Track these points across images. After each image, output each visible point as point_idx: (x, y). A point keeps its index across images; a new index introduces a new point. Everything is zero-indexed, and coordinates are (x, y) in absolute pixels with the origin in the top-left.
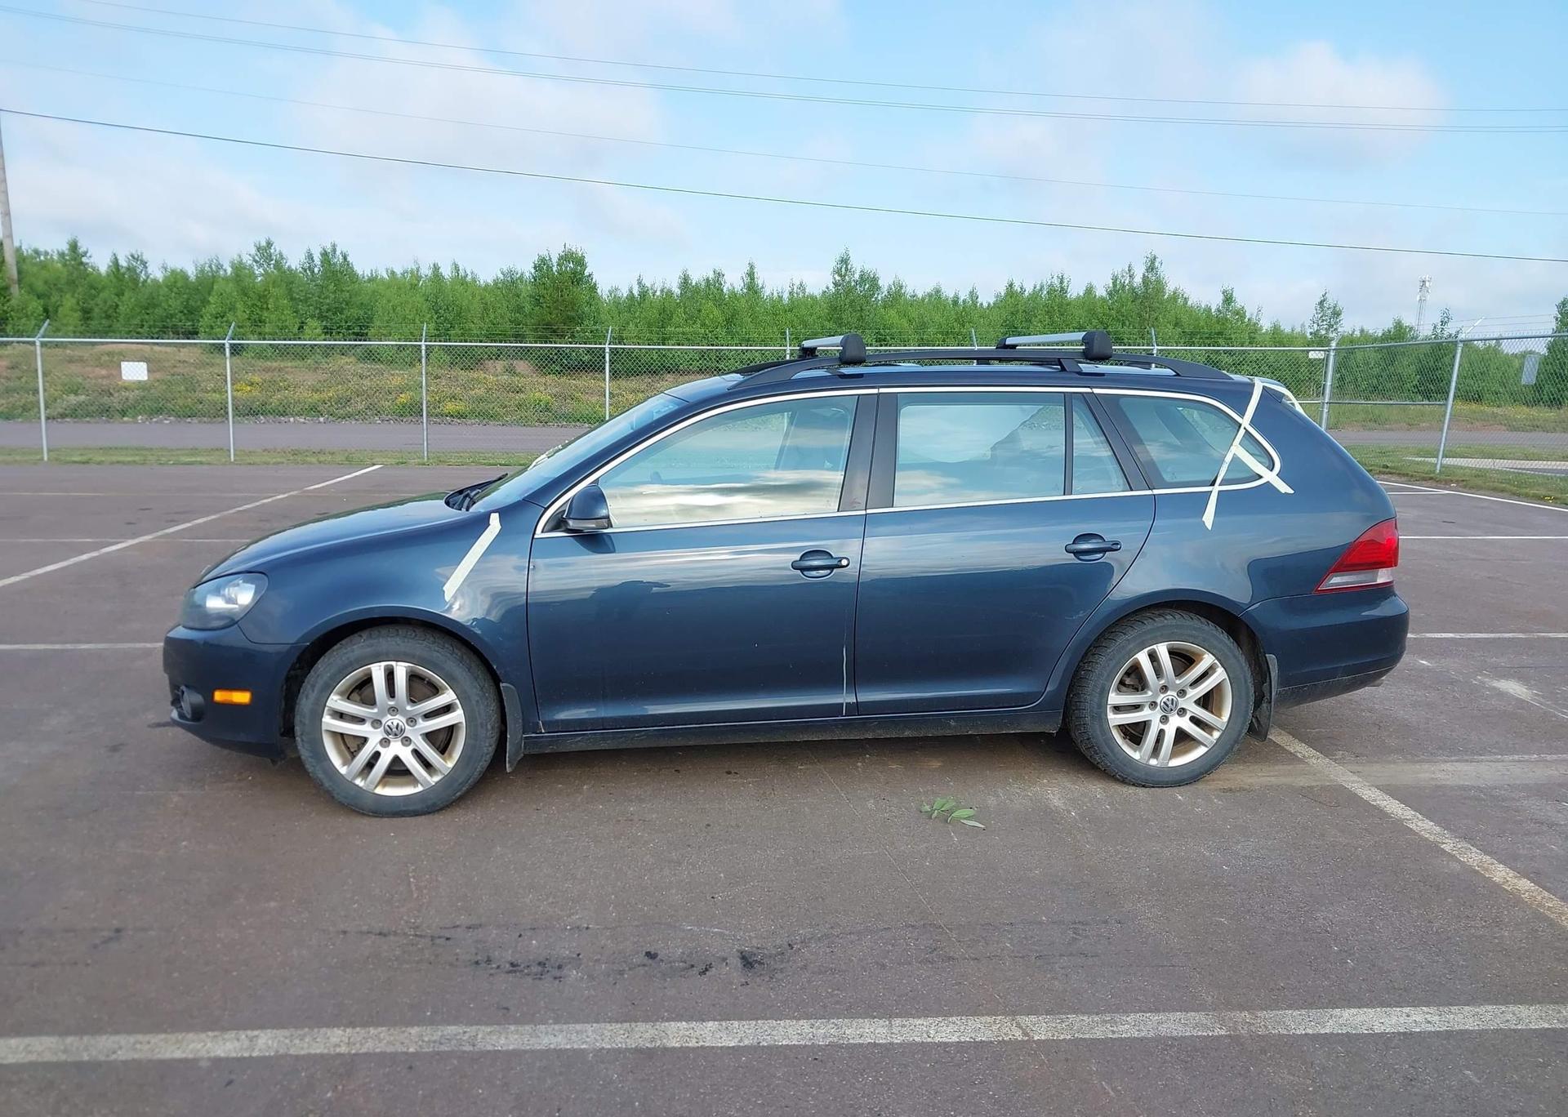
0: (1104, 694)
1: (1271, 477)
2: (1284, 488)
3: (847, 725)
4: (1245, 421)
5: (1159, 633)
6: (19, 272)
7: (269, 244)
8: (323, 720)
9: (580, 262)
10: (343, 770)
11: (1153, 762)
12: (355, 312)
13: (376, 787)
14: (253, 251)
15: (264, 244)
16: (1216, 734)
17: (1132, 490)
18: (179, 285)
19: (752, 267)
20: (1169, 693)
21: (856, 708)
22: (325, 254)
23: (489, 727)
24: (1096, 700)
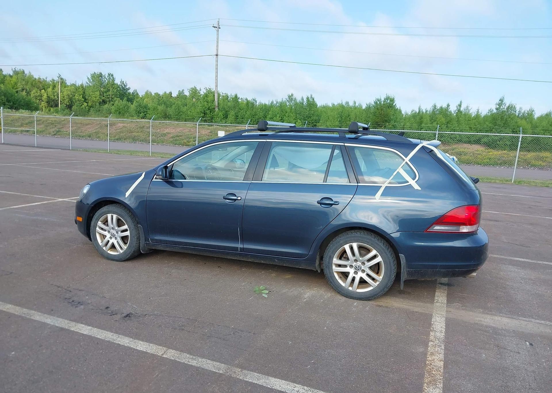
0: (331, 258)
1: (412, 182)
2: (416, 187)
3: (240, 255)
4: (407, 160)
5: (353, 239)
6: (218, 104)
7: (292, 95)
8: (96, 229)
9: (392, 100)
10: (101, 244)
11: (350, 288)
12: (315, 118)
13: (108, 250)
14: (287, 97)
15: (290, 95)
16: (378, 283)
17: (350, 183)
18: (263, 108)
19: (461, 103)
20: (358, 263)
21: (242, 249)
22: (308, 98)
23: (136, 238)
24: (327, 260)
